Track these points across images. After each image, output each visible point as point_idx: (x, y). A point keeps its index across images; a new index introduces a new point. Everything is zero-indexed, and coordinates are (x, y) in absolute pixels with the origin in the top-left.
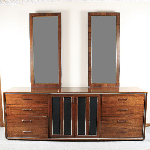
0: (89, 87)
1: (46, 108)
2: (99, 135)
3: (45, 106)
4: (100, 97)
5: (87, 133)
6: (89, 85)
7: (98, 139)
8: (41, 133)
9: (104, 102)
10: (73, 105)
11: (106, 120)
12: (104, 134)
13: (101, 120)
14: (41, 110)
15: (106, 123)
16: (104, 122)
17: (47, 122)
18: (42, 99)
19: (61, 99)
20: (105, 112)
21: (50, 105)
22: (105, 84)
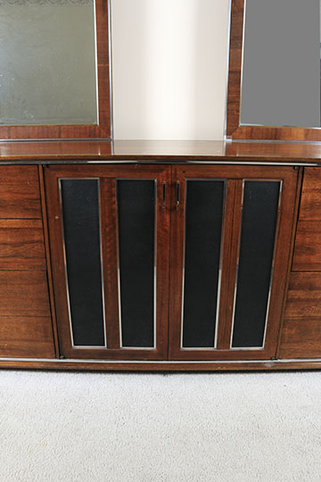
0: (230, 140)
1: (36, 233)
2: (273, 349)
3: (31, 224)
4: (292, 183)
5: (223, 341)
6: (229, 133)
7: (268, 363)
8: (23, 340)
9: (312, 205)
10: (162, 220)
11: (311, 287)
12: (295, 342)
13: (289, 289)
14: (11, 244)
15: (307, 300)
16: (300, 294)
17: (45, 296)
18: (9, 192)
19: (106, 188)
20: (310, 250)
21: (51, 222)
22: (295, 132)
